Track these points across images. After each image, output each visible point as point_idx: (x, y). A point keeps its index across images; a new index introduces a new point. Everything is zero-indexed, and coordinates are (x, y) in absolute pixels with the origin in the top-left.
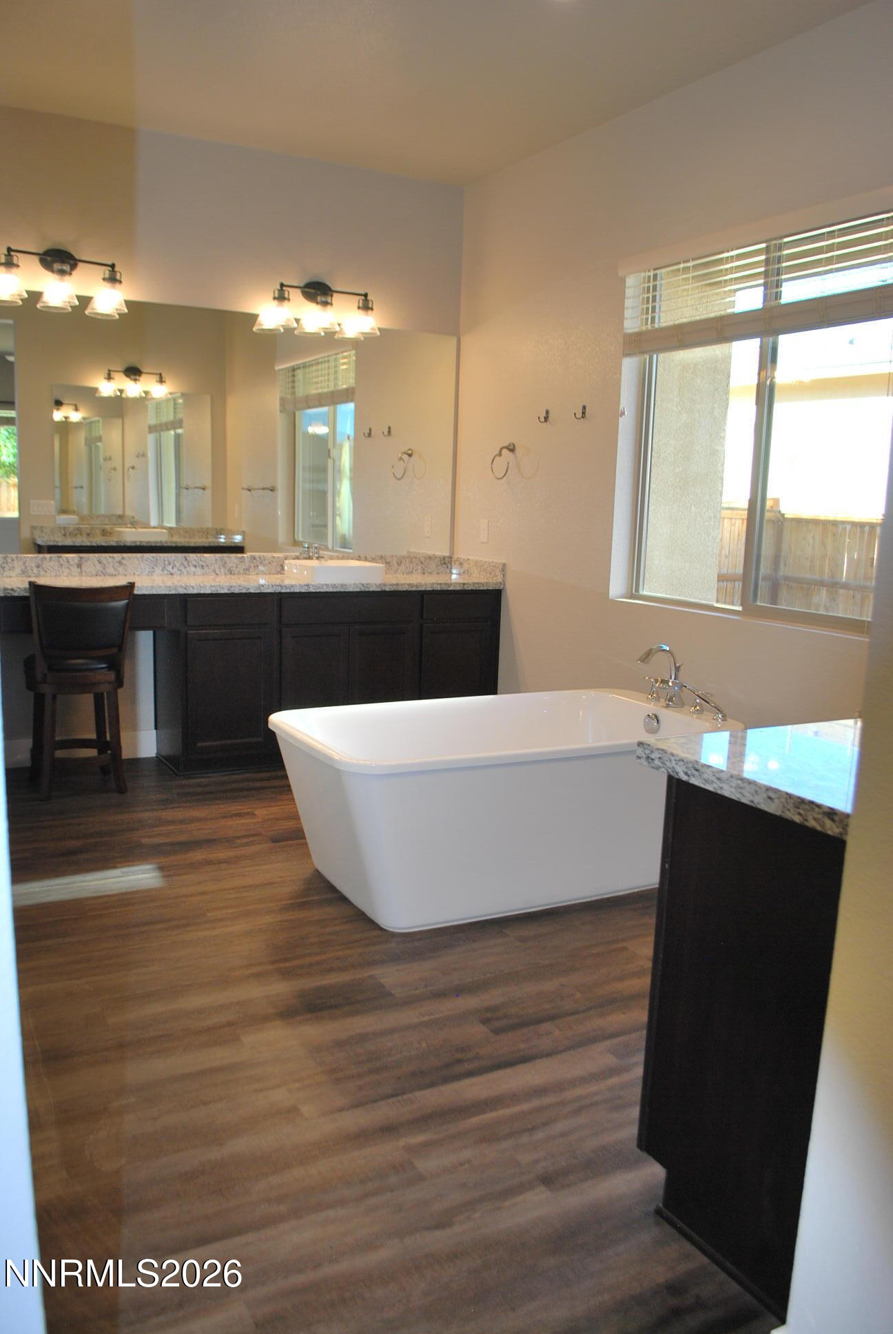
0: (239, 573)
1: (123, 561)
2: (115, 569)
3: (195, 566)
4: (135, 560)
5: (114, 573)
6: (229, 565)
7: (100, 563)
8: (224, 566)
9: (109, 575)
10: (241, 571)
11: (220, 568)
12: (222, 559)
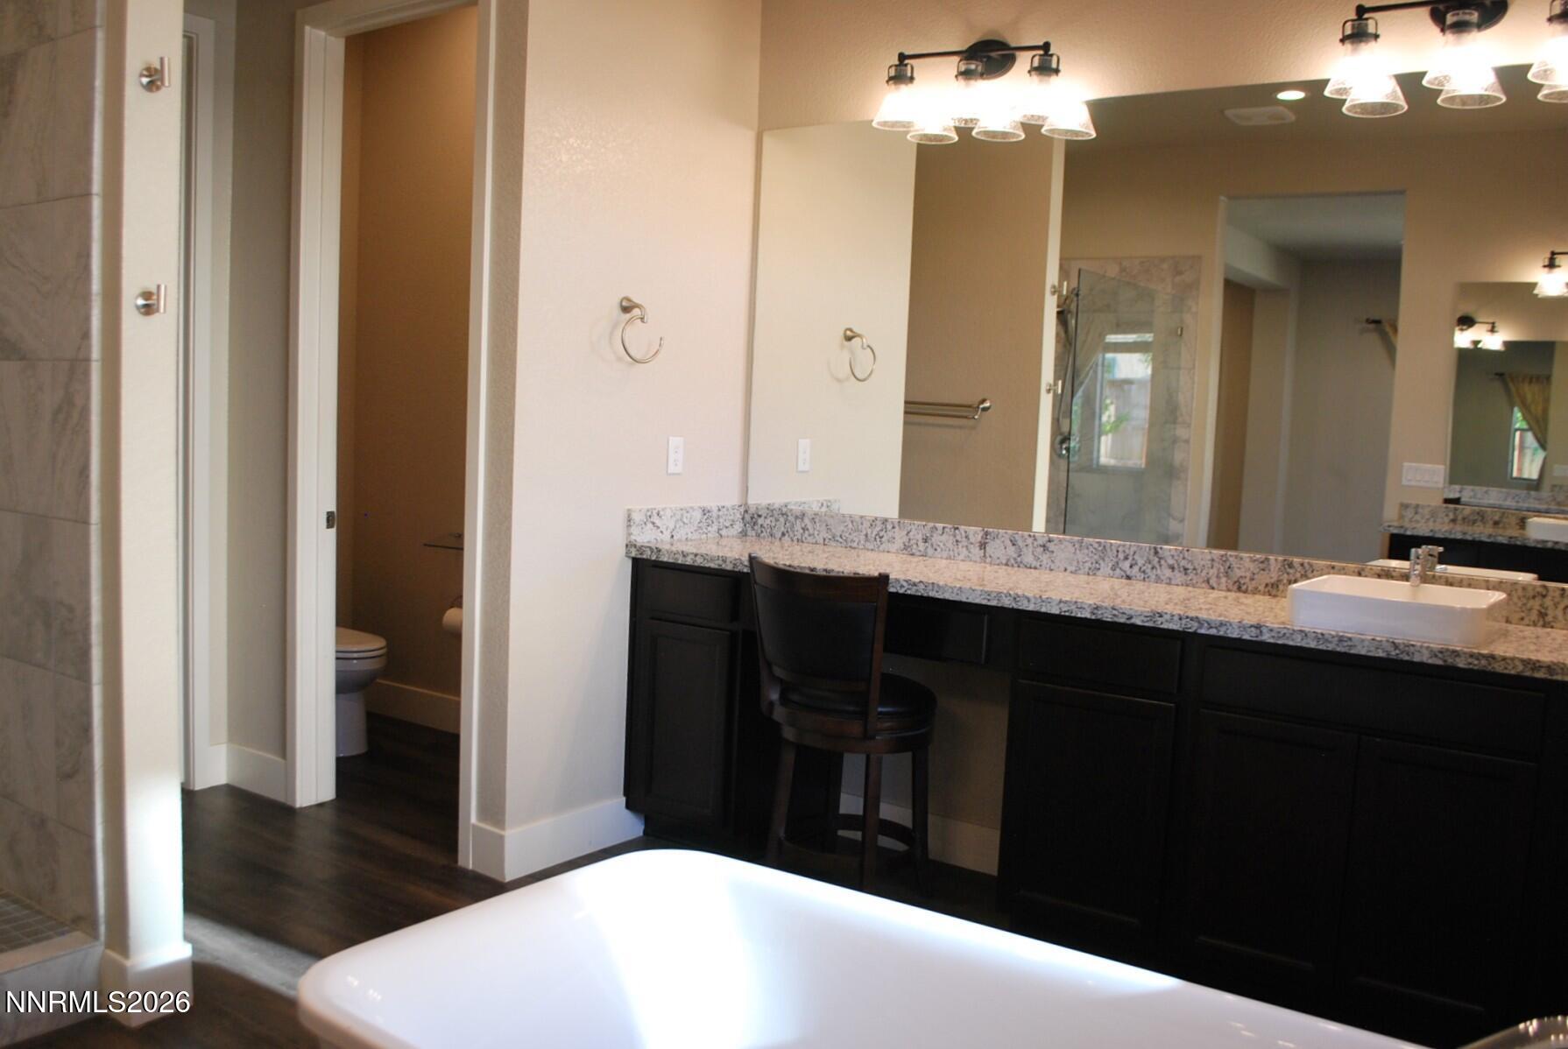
0: (1256, 591)
1: (1051, 546)
2: (1038, 559)
3: (1172, 568)
4: (1070, 545)
5: (1034, 564)
6: (1238, 573)
7: (1014, 545)
8: (1227, 574)
9: (1026, 566)
10: (1261, 588)
11: (1218, 577)
12: (1224, 559)
